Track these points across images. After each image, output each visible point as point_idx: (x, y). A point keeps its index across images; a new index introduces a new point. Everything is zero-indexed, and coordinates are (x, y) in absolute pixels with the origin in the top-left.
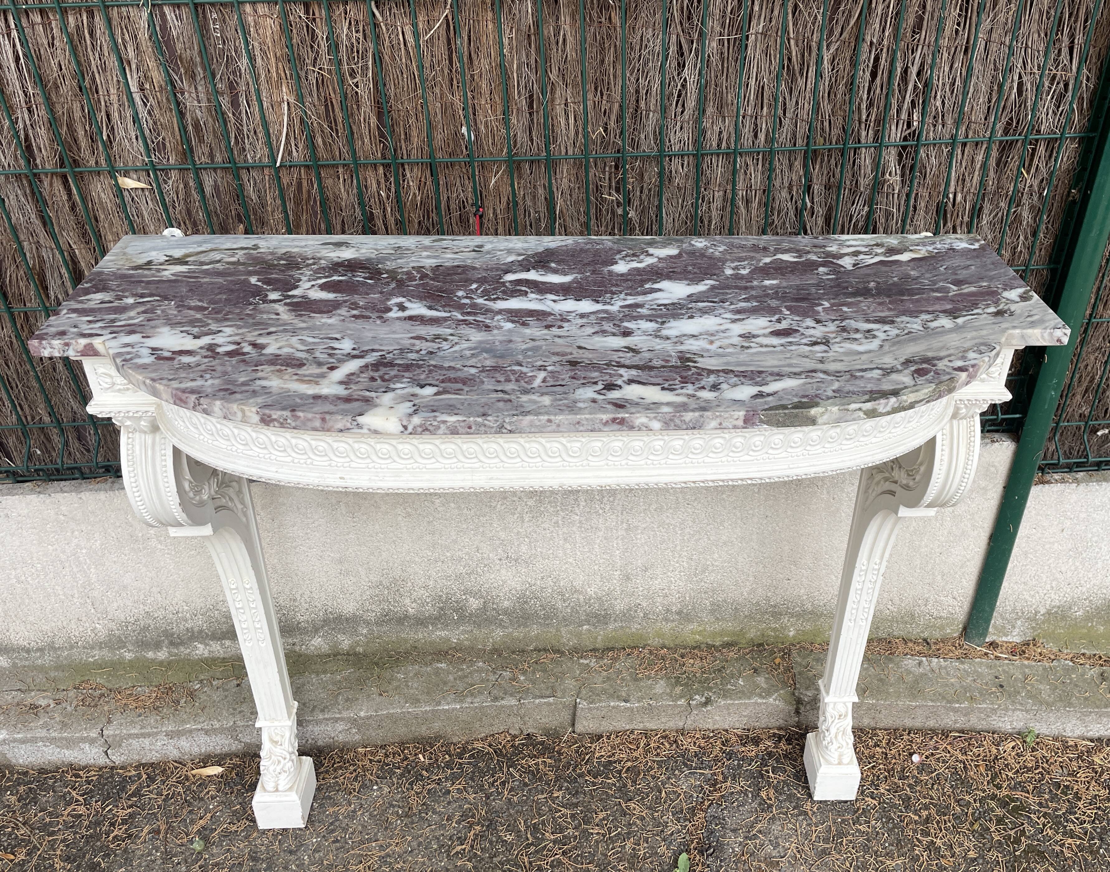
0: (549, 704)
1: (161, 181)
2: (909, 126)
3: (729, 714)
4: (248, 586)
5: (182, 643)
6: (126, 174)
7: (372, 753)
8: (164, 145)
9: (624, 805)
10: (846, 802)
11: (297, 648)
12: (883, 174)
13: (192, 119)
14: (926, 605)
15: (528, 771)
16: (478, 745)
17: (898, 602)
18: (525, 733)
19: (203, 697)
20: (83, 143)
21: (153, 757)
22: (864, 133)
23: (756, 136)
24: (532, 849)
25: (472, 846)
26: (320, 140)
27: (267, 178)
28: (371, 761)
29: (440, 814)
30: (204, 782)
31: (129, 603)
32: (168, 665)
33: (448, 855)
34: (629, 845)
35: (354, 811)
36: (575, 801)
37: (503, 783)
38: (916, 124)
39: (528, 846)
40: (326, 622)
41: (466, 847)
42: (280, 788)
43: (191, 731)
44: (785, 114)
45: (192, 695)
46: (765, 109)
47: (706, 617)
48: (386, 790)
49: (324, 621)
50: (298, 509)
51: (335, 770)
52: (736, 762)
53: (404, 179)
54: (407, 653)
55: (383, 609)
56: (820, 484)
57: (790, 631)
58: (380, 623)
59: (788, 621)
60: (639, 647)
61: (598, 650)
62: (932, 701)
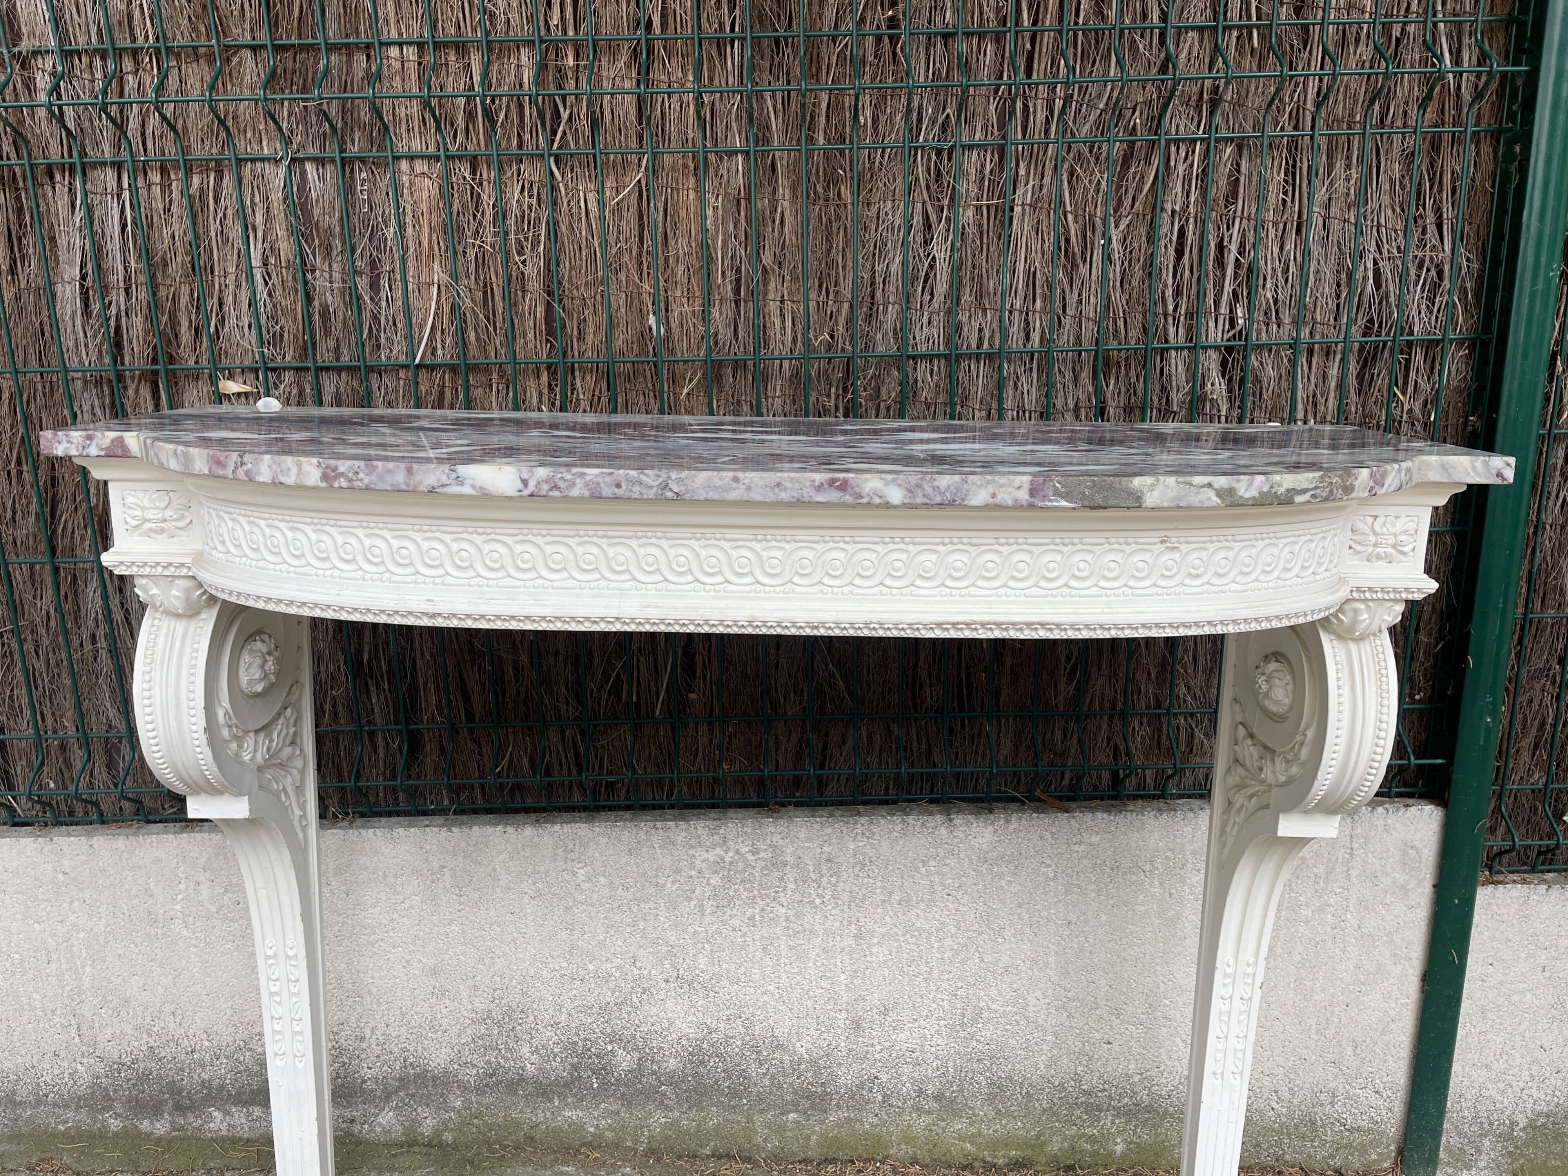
1: (271, 384)
2: (1232, 326)
4: (291, 954)
6: (231, 377)
8: (282, 336)
11: (355, 1128)
12: (1203, 386)
13: (320, 304)
14: (1332, 1103)
20: (186, 337)
22: (1172, 331)
23: (1028, 338)
26: (472, 334)
27: (402, 382)
31: (128, 1029)
32: (167, 1144)
38: (1241, 321)
40: (403, 1082)
44: (1064, 311)
46: (1038, 303)
49: (401, 1080)
50: (385, 877)
53: (573, 390)
54: (518, 1147)
55: (488, 1063)
56: (1148, 867)
57: (1116, 1144)
58: (481, 1090)
59: (1113, 1123)
60: (875, 1161)
61: (811, 1161)
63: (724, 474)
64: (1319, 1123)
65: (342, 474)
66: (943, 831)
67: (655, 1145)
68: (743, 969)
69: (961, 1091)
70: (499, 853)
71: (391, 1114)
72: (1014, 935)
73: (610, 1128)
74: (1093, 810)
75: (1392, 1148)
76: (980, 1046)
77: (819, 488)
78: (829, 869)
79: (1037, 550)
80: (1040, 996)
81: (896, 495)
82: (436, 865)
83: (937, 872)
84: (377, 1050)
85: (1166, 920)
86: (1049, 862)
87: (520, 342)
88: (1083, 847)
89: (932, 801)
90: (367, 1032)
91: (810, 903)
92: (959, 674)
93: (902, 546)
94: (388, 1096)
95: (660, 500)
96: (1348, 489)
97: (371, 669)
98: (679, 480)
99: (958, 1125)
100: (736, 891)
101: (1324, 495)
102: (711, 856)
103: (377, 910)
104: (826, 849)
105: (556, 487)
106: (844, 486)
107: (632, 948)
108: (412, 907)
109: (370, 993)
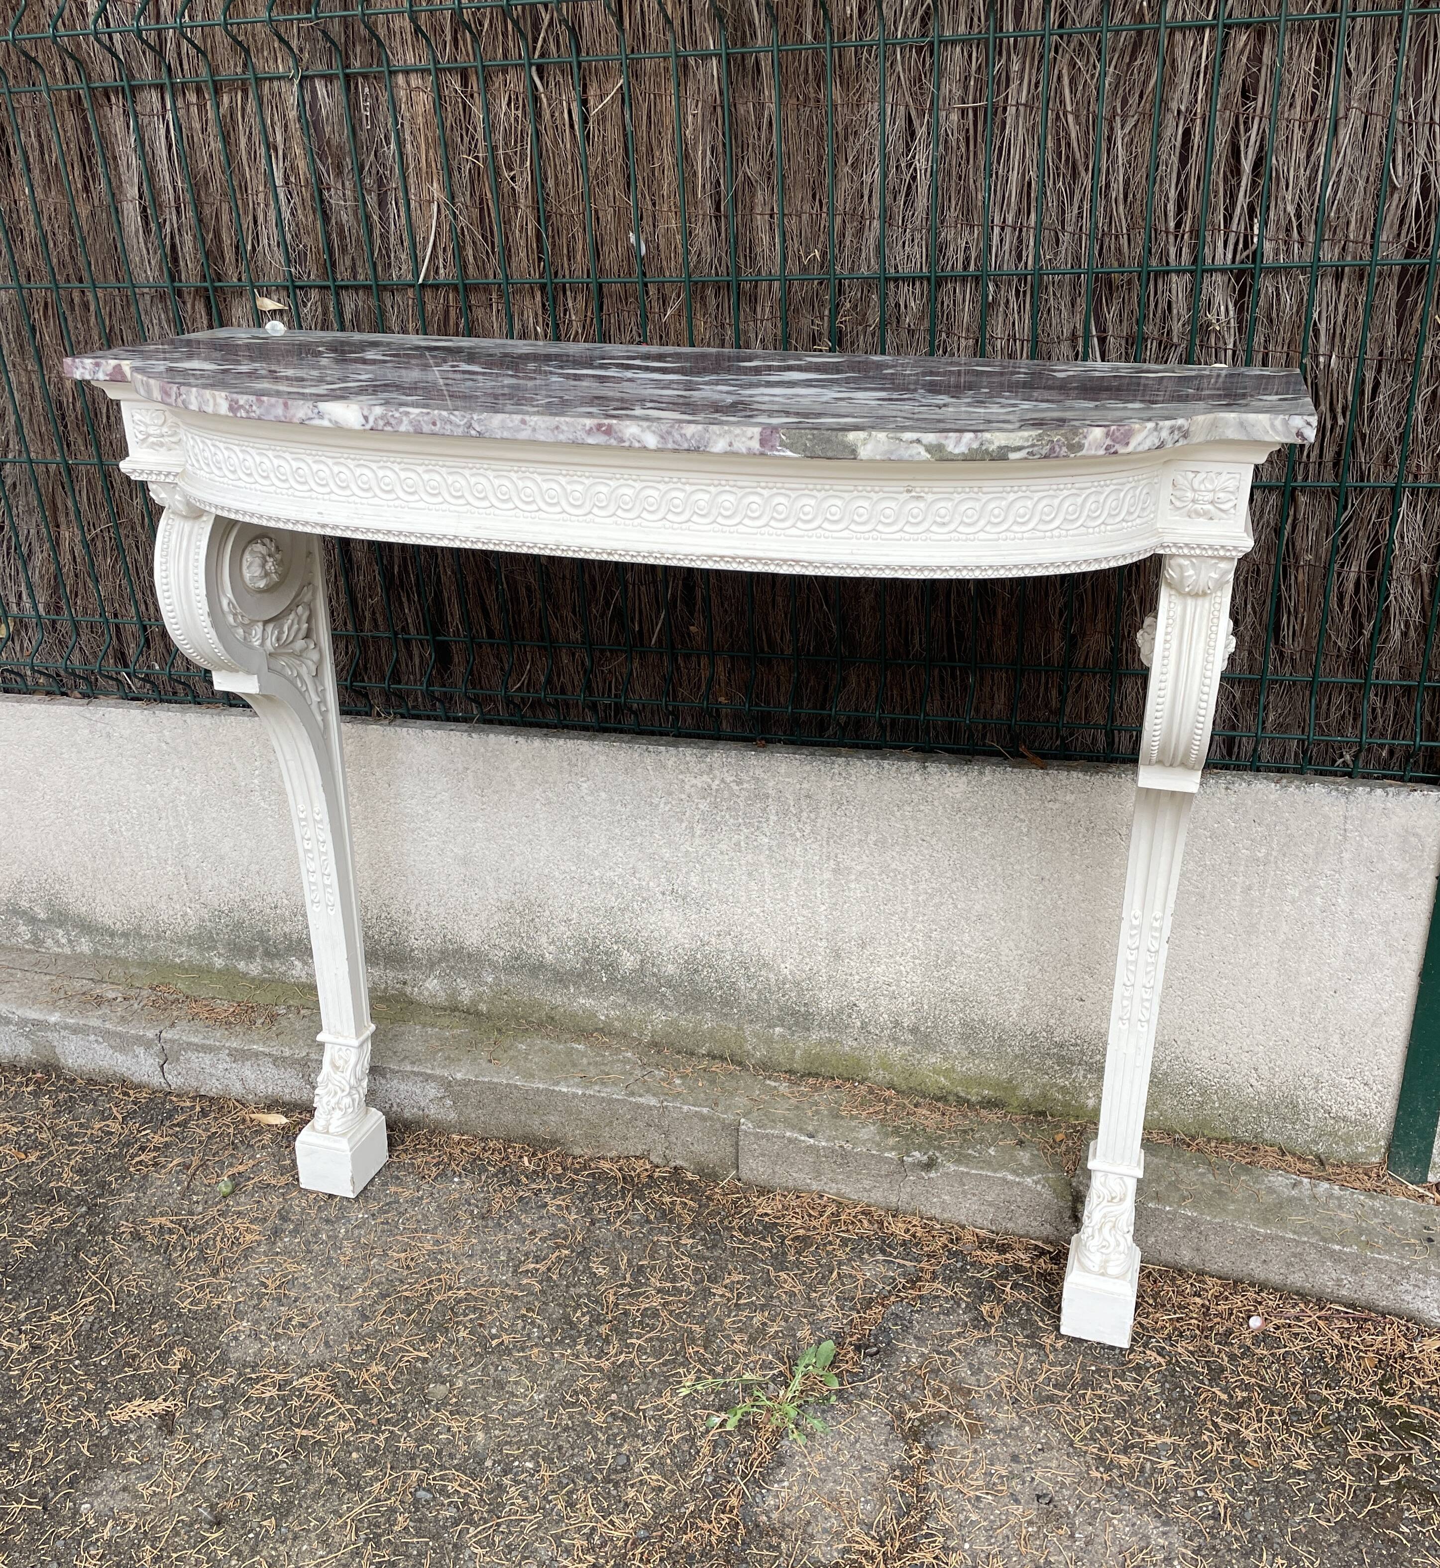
0: (703, 1118)
3: (964, 1192)
4: (318, 818)
5: (278, 956)
7: (468, 1145)
9: (772, 1275)
10: (1113, 1348)
11: (408, 990)
14: (1316, 1090)
15: (658, 1208)
16: (605, 1165)
18: (673, 1164)
19: (283, 1023)
21: (212, 1087)
28: (462, 1151)
30: (259, 1130)
31: (225, 883)
32: (257, 984)
37: (620, 1212)
40: (444, 954)
42: (332, 1130)
43: (257, 1055)
45: (273, 1018)
47: (954, 1046)
49: (442, 952)
52: (959, 1265)
54: (541, 1024)
55: (513, 947)
56: (1124, 831)
57: (1088, 1098)
58: (509, 970)
59: (1085, 1077)
60: (854, 1080)
61: (795, 1073)
62: (1294, 1232)
63: (514, 416)
64: (1302, 1107)
65: (242, 407)
66: (917, 777)
67: (658, 1039)
68: (730, 891)
69: (935, 1027)
70: (513, 760)
71: (435, 981)
72: (987, 886)
73: (618, 1018)
74: (1069, 769)
75: (1382, 1143)
76: (954, 988)
77: (589, 432)
78: (809, 805)
79: (793, 495)
80: (1013, 947)
81: (651, 441)
82: (460, 767)
83: (912, 817)
84: (421, 925)
86: (1022, 816)
88: (1057, 805)
89: (916, 750)
90: (413, 907)
91: (791, 835)
92: (948, 623)
93: (679, 485)
94: (432, 965)
95: (467, 436)
96: (1076, 447)
97: (401, 579)
98: (479, 420)
99: (934, 1059)
100: (723, 817)
101: (1044, 452)
102: (699, 782)
103: (414, 801)
104: (805, 785)
105: (388, 423)
106: (609, 431)
107: (632, 860)
108: (442, 802)
109: (413, 874)
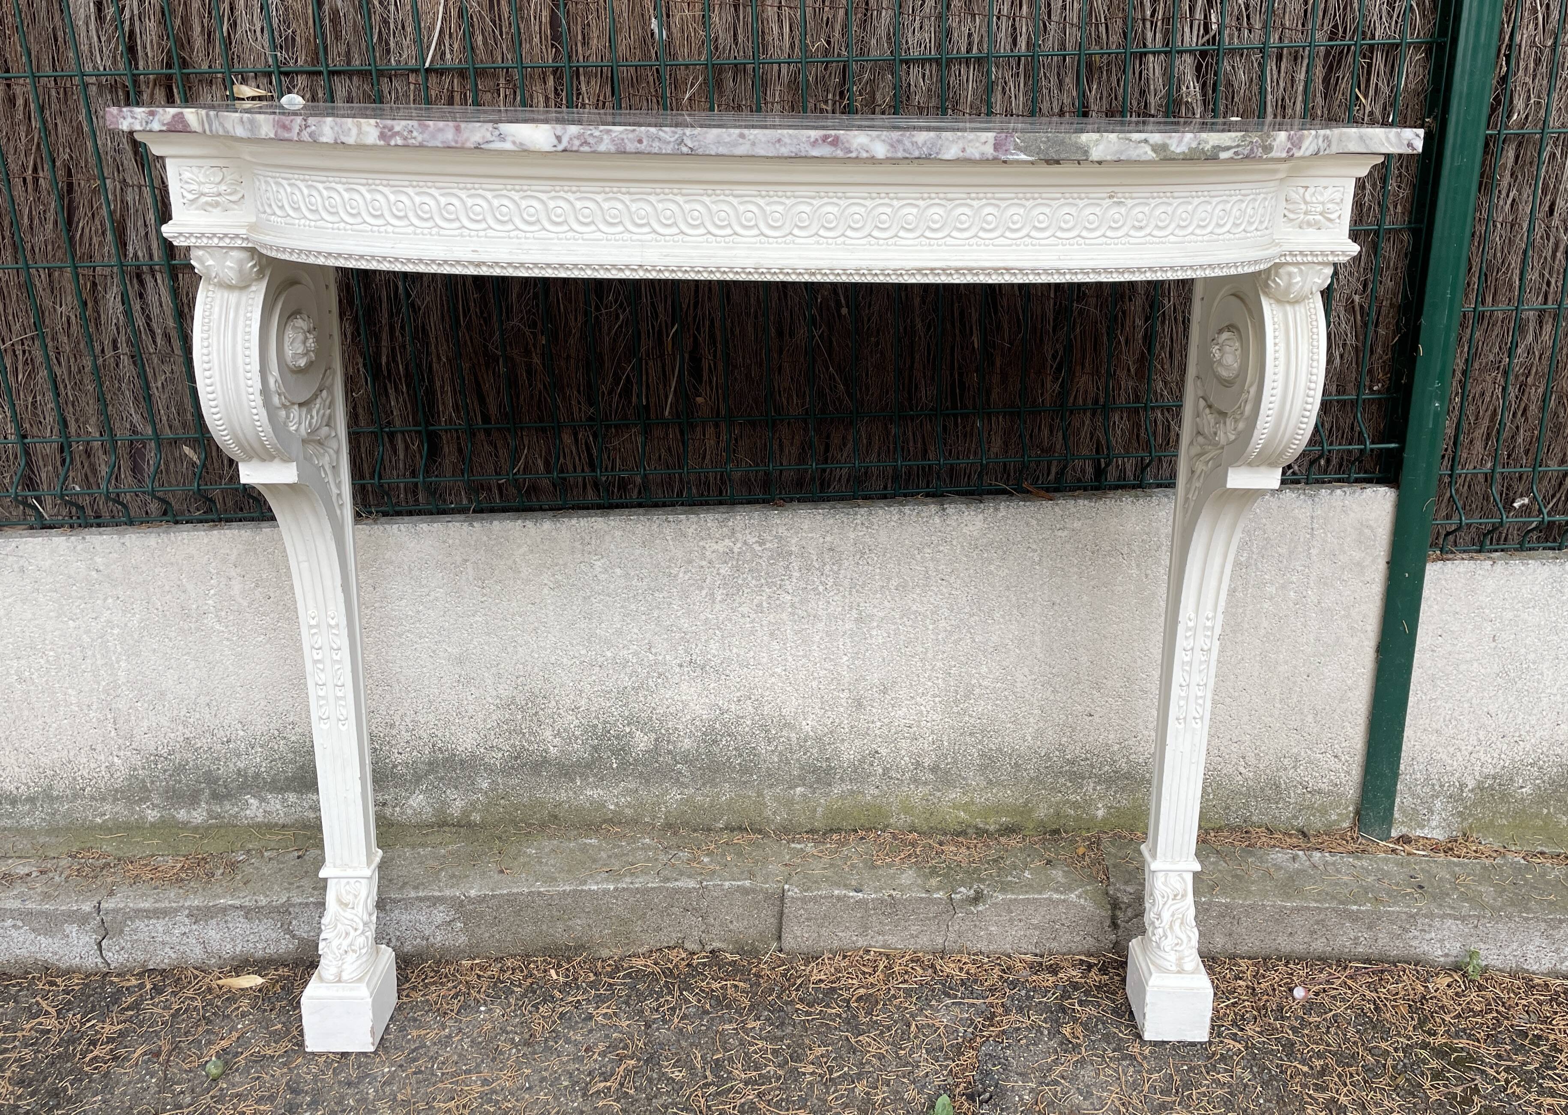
0: (746, 892)
1: (284, 88)
2: (1206, 31)
3: (1011, 920)
4: (333, 623)
5: (228, 796)
6: (244, 81)
7: (483, 969)
8: (294, 40)
9: (853, 1041)
10: (1193, 1044)
12: (1179, 89)
13: (331, 8)
14: (1295, 768)
15: (710, 994)
16: (639, 962)
17: (1255, 762)
18: (710, 947)
19: (249, 870)
20: (198, 41)
21: (164, 957)
22: (1149, 35)
23: (1015, 42)
24: (712, 1089)
25: (622, 1085)
26: (480, 38)
27: (412, 87)
28: (479, 976)
29: (576, 1044)
30: (232, 996)
31: (164, 721)
32: (204, 831)
33: (584, 1095)
34: (860, 1088)
35: (449, 1037)
36: (779, 1033)
37: (673, 1009)
38: (1214, 27)
39: (707, 1085)
40: (433, 766)
41: (613, 1084)
42: (345, 976)
43: (224, 910)
44: (1049, 17)
45: (233, 866)
46: (1024, 7)
47: (975, 780)
48: (498, 1011)
49: (430, 764)
50: (410, 570)
51: (426, 986)
52: (1023, 993)
53: (579, 94)
54: (544, 825)
55: (513, 746)
56: (1125, 550)
57: (1098, 809)
58: (507, 772)
59: (1094, 789)
60: (877, 829)
61: (818, 831)
62: (1316, 901)
64: (1282, 786)
66: (937, 520)
68: (751, 654)
69: (955, 762)
70: (519, 546)
71: (421, 796)
72: (1003, 616)
73: (629, 805)
74: (1075, 498)
75: (1351, 808)
77: (815, 144)
78: (832, 558)
79: (1003, 204)
80: (1027, 673)
81: (880, 150)
82: (459, 559)
83: (932, 559)
84: (407, 736)
85: (1142, 599)
86: (1034, 546)
87: (526, 47)
88: (1066, 533)
89: (927, 495)
90: (397, 718)
91: (814, 589)
92: (952, 375)
93: (887, 201)
94: (418, 779)
97: (389, 371)
99: (954, 794)
100: (744, 579)
102: (720, 547)
103: (403, 602)
104: (828, 538)
106: (835, 142)
107: (647, 635)
108: (437, 599)
109: (399, 681)
